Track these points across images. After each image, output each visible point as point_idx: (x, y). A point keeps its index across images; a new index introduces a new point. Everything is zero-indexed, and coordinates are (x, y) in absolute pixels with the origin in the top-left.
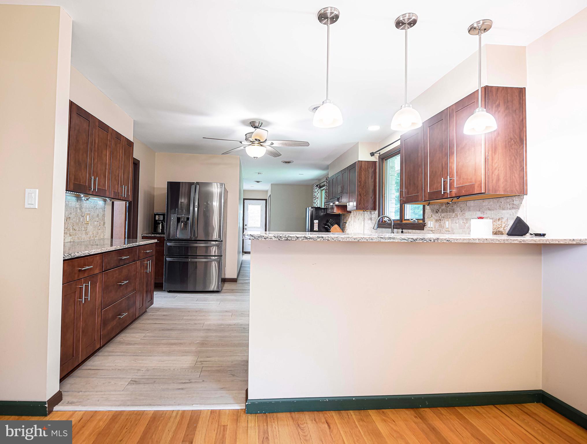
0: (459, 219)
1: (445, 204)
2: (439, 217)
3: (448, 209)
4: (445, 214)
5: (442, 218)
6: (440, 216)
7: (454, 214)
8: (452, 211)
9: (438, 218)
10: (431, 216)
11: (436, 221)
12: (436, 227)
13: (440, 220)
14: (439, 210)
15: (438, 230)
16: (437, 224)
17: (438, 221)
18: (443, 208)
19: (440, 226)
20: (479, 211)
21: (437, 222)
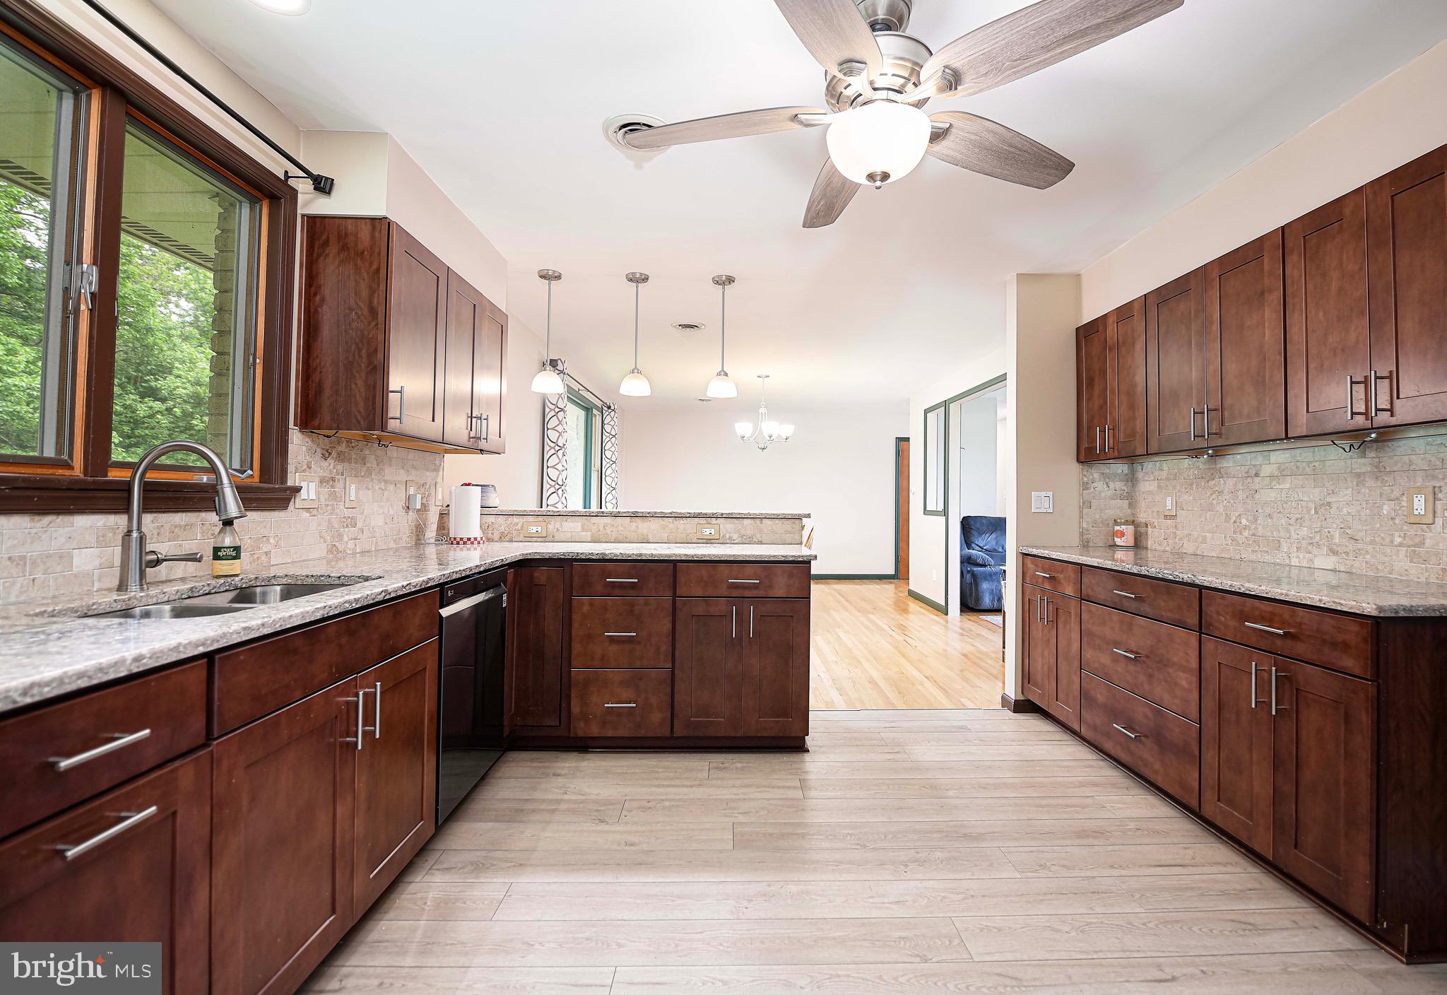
0: (375, 481)
1: (347, 442)
2: (330, 471)
3: (354, 456)
4: (346, 465)
5: (338, 475)
6: (334, 468)
7: (364, 469)
8: (360, 461)
9: (327, 474)
10: (305, 467)
11: (322, 481)
12: (322, 499)
13: (333, 479)
14: (330, 454)
15: (327, 506)
16: (325, 490)
17: (328, 482)
18: (340, 449)
19: (333, 496)
20: (403, 468)
21: (324, 484)
